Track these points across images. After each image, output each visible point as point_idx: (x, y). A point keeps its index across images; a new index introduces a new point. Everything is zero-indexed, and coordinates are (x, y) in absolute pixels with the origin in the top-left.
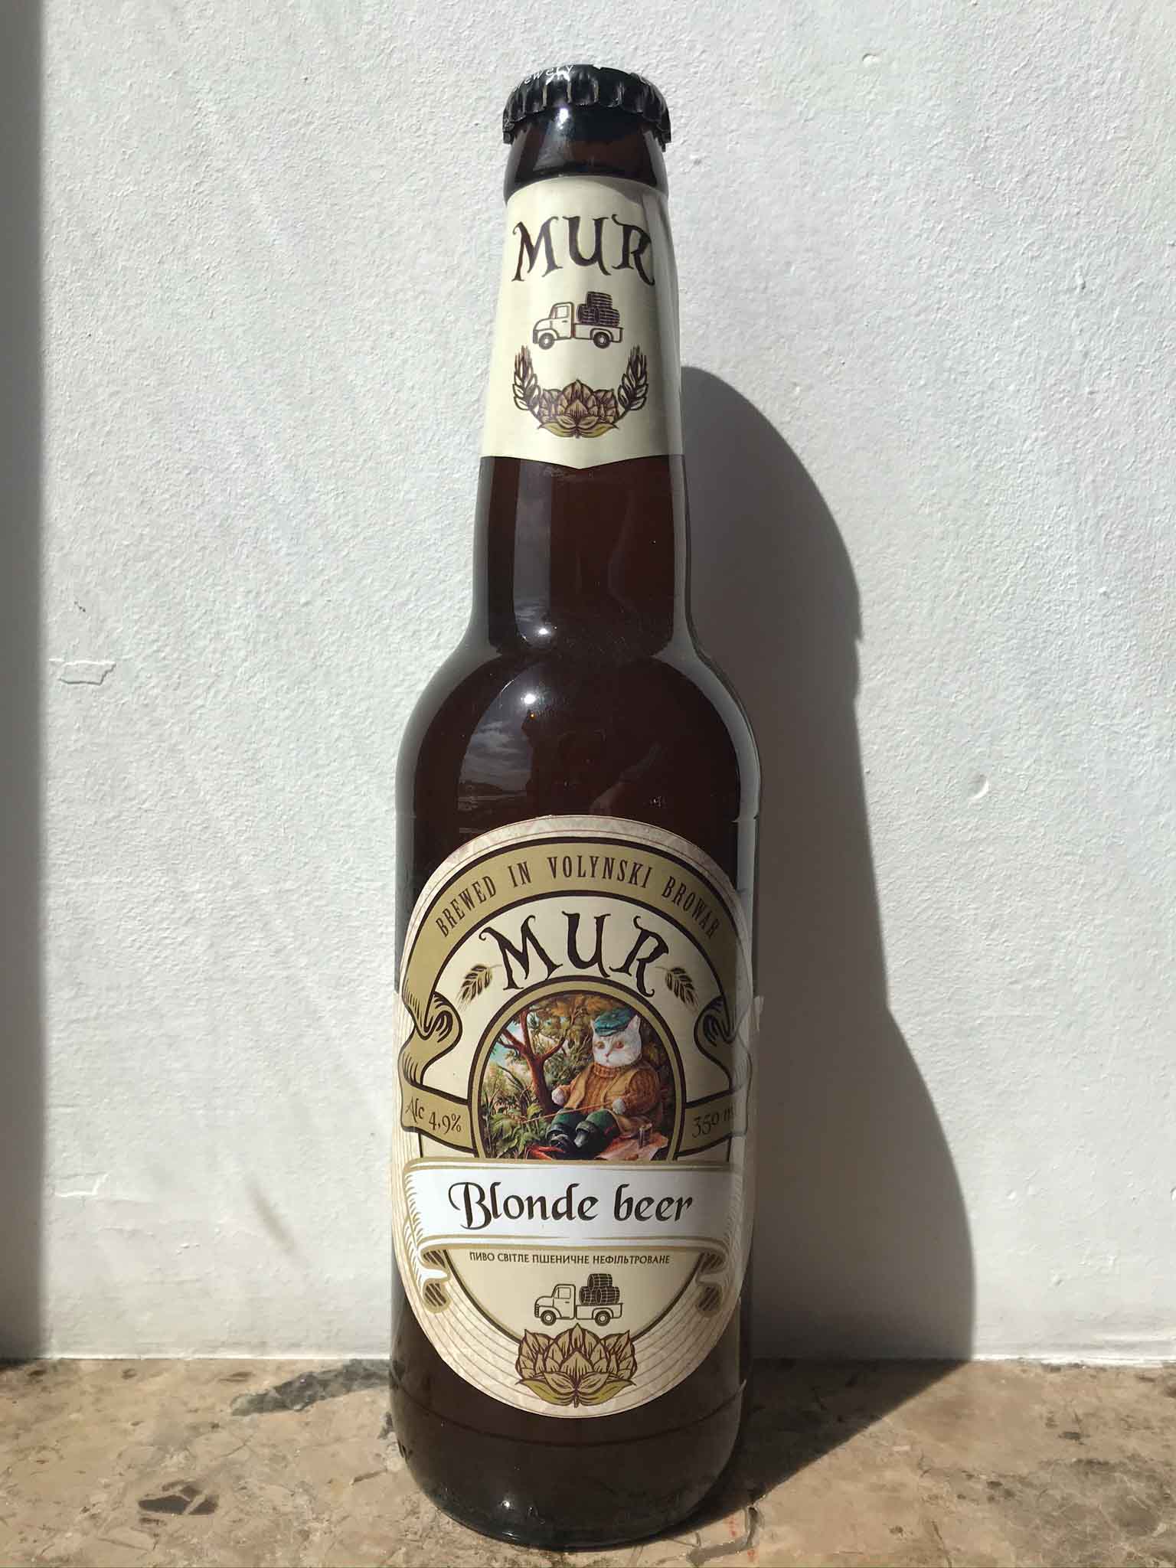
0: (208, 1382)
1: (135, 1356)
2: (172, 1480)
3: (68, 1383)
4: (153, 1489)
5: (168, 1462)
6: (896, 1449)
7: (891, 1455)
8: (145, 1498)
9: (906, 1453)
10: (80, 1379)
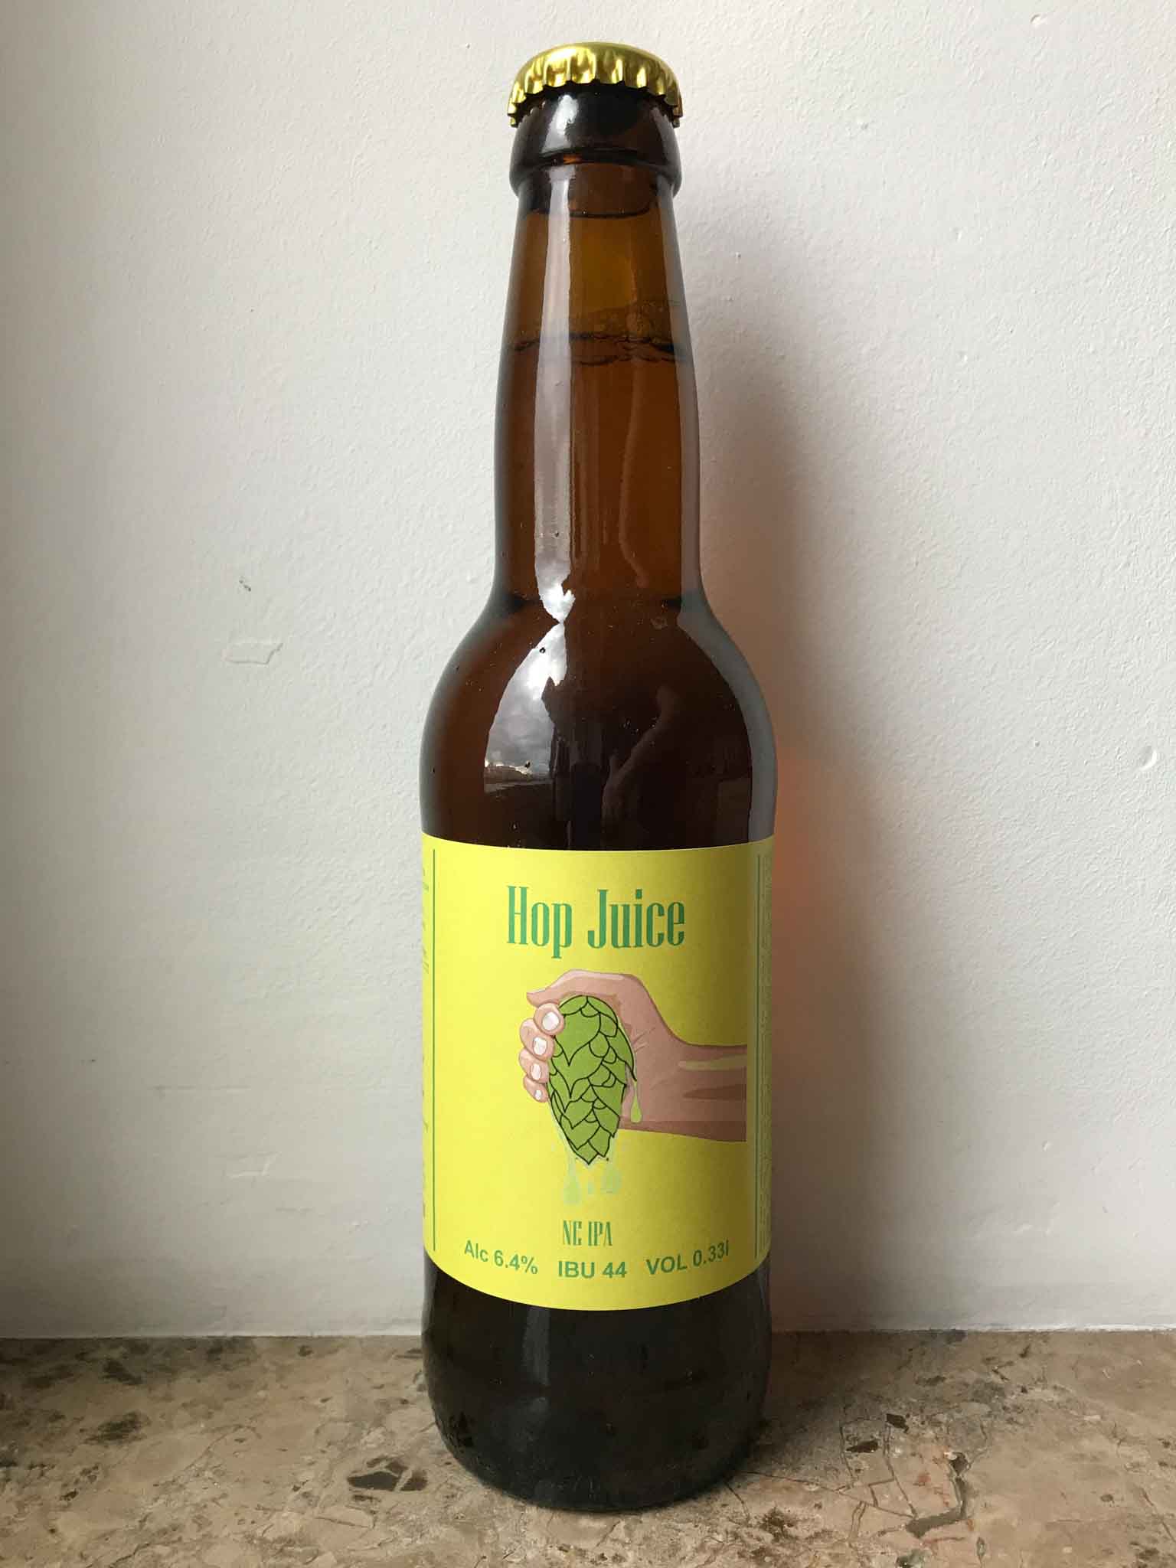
0: (386, 1358)
1: (309, 1335)
2: (375, 1457)
3: (248, 1361)
4: (358, 1465)
5: (366, 1438)
6: (1087, 1418)
7: (1084, 1424)
8: (354, 1475)
9: (1099, 1423)
10: (259, 1356)
